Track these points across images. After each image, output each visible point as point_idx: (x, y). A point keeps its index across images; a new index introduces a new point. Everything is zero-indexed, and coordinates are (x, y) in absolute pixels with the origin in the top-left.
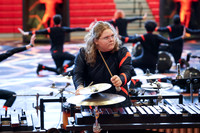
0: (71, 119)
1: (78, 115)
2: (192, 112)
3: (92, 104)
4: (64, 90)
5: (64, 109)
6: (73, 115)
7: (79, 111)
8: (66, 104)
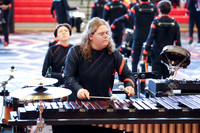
0: (13, 114)
1: (21, 110)
2: (139, 108)
3: (36, 98)
4: (6, 83)
5: (6, 103)
6: (16, 110)
7: (22, 106)
8: (8, 98)
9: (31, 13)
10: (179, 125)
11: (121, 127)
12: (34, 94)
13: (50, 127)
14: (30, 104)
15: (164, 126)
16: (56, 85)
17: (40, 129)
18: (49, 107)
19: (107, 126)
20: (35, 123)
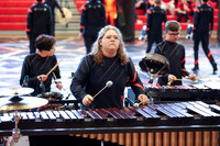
9: (9, 20)
10: (158, 134)
11: (100, 137)
12: (9, 105)
13: (27, 137)
14: (6, 115)
15: (143, 135)
16: (33, 95)
17: (16, 140)
18: (25, 118)
19: (85, 136)
20: (11, 134)
